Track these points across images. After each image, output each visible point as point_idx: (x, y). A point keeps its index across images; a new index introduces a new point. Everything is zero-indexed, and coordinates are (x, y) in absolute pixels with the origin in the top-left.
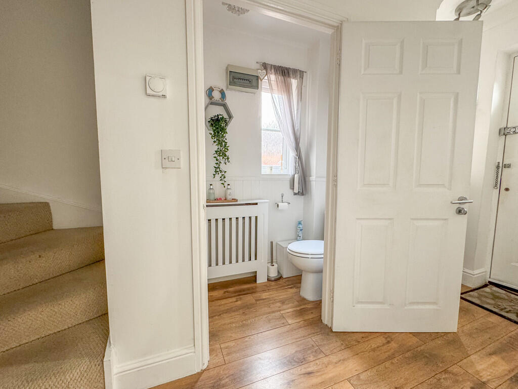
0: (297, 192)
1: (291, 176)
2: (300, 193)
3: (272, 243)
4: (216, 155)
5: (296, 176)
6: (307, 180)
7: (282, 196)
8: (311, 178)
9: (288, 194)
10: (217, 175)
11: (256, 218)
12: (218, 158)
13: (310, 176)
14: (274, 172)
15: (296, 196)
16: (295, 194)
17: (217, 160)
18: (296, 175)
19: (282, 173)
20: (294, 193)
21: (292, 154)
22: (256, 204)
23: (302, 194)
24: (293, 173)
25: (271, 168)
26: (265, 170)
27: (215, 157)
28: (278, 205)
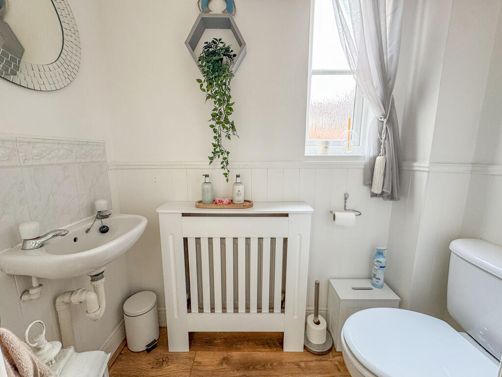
0: (379, 192)
1: (367, 160)
2: (385, 195)
3: (317, 285)
4: (213, 123)
5: (380, 160)
6: (405, 168)
7: (346, 199)
8: (415, 164)
9: (359, 194)
10: (216, 159)
11: (285, 240)
12: (217, 127)
13: (414, 160)
14: (332, 151)
15: (375, 198)
16: (374, 195)
17: (215, 131)
18: (378, 158)
19: (349, 153)
20: (371, 192)
21: (373, 114)
22: (287, 215)
23: (391, 197)
24: (372, 155)
25: (327, 143)
26: (313, 148)
27: (212, 126)
28: (334, 216)
